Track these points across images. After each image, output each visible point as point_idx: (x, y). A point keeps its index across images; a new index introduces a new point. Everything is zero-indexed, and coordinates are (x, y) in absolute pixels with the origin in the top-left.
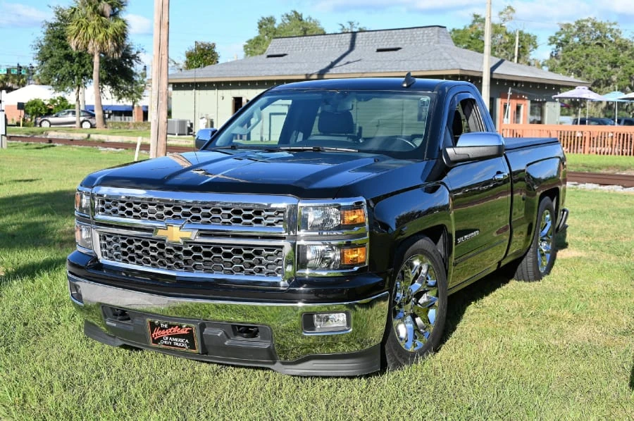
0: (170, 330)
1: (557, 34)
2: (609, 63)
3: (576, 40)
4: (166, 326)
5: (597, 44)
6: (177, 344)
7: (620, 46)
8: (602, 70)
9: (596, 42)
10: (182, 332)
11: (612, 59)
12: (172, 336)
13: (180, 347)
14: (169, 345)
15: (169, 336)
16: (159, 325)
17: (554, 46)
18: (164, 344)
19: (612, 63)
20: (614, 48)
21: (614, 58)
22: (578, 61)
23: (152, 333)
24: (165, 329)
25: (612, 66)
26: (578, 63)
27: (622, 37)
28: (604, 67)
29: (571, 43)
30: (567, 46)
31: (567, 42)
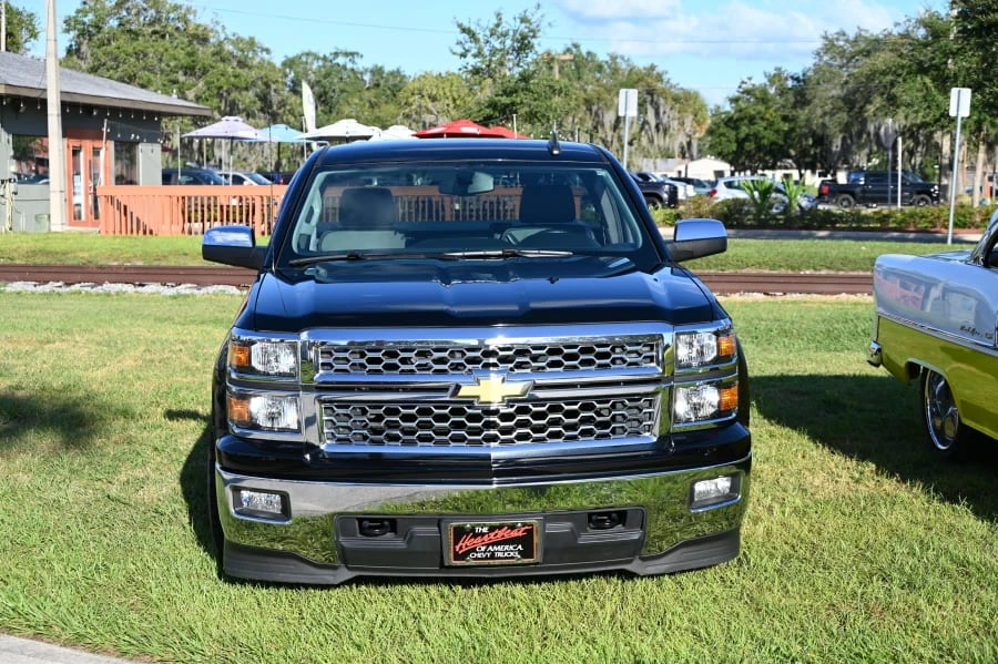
0: (492, 535)
1: (78, 12)
2: (182, 68)
3: (114, 23)
4: (485, 530)
5: (155, 32)
6: (500, 555)
7: (195, 37)
8: (171, 81)
9: (150, 30)
10: (515, 534)
11: (185, 60)
12: (493, 544)
13: (506, 558)
14: (486, 558)
15: (488, 545)
16: (473, 529)
17: (73, 34)
18: (477, 559)
19: (186, 68)
20: (186, 40)
21: (189, 60)
22: (124, 63)
23: (456, 543)
24: (482, 534)
25: (185, 74)
26: (126, 66)
27: (198, 22)
28: (173, 77)
29: (106, 29)
30: (100, 36)
31: (99, 28)
